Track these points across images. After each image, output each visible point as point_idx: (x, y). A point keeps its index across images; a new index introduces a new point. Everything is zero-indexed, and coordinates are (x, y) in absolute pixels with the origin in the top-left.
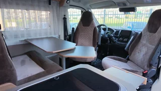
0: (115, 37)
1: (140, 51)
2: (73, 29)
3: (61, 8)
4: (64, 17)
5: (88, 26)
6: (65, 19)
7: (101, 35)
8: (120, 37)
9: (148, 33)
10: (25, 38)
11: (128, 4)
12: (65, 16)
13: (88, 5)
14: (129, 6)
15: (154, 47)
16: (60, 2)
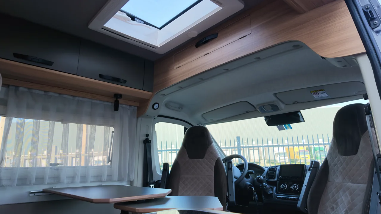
0: (268, 182)
1: (335, 202)
2: (166, 165)
3: (140, 119)
4: (145, 138)
5: (202, 157)
6: (147, 143)
7: (235, 180)
8: (281, 181)
9: (342, 158)
10: (46, 187)
11: (282, 106)
12: (147, 135)
13: (199, 116)
14: (284, 109)
15: (364, 186)
16: (138, 108)
